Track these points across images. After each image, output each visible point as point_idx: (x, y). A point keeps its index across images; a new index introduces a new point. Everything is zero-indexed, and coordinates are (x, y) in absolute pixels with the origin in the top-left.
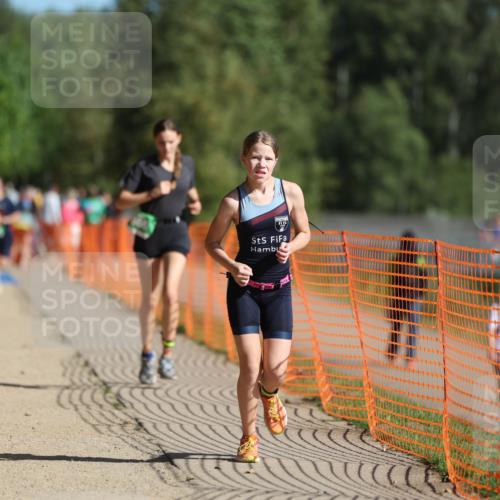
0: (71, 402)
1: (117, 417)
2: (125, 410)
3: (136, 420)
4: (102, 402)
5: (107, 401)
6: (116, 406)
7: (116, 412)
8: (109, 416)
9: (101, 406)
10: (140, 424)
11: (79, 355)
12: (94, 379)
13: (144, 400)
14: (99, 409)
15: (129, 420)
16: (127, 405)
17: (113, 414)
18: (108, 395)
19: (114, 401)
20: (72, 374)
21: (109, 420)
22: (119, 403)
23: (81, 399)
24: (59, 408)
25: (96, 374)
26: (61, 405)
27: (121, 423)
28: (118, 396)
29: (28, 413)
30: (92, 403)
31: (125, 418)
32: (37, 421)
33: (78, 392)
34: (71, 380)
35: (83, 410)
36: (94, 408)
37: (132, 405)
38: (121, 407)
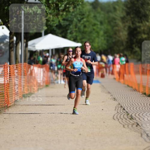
0: (117, 118)
1: (130, 122)
2: (133, 120)
3: (137, 123)
4: (126, 118)
5: (128, 118)
6: (130, 119)
7: (131, 121)
8: (128, 122)
9: (126, 119)
10: (138, 124)
11: (119, 104)
12: (124, 111)
13: (139, 117)
14: (125, 120)
15: (134, 123)
16: (134, 118)
17: (129, 121)
18: (129, 116)
19: (130, 117)
20: (118, 110)
21: (128, 123)
22: (132, 118)
23: (120, 117)
24: (114, 120)
25: (124, 110)
26: (114, 119)
27: (132, 124)
28: (131, 116)
29: (105, 121)
30: (123, 118)
31: (133, 123)
32: (107, 124)
33: (119, 115)
34: (117, 112)
35: (120, 120)
36: (124, 119)
37: (135, 118)
38: (132, 119)
